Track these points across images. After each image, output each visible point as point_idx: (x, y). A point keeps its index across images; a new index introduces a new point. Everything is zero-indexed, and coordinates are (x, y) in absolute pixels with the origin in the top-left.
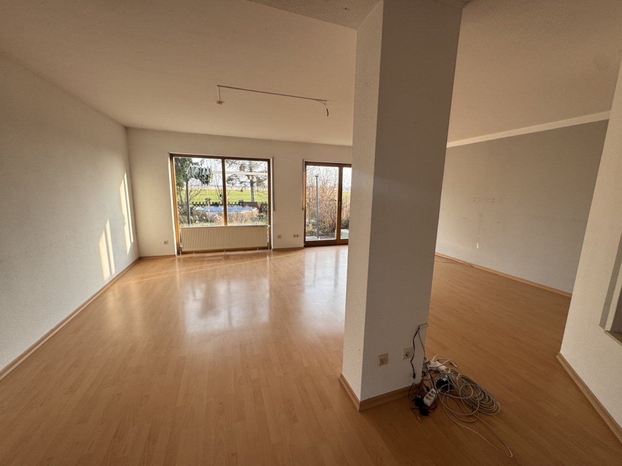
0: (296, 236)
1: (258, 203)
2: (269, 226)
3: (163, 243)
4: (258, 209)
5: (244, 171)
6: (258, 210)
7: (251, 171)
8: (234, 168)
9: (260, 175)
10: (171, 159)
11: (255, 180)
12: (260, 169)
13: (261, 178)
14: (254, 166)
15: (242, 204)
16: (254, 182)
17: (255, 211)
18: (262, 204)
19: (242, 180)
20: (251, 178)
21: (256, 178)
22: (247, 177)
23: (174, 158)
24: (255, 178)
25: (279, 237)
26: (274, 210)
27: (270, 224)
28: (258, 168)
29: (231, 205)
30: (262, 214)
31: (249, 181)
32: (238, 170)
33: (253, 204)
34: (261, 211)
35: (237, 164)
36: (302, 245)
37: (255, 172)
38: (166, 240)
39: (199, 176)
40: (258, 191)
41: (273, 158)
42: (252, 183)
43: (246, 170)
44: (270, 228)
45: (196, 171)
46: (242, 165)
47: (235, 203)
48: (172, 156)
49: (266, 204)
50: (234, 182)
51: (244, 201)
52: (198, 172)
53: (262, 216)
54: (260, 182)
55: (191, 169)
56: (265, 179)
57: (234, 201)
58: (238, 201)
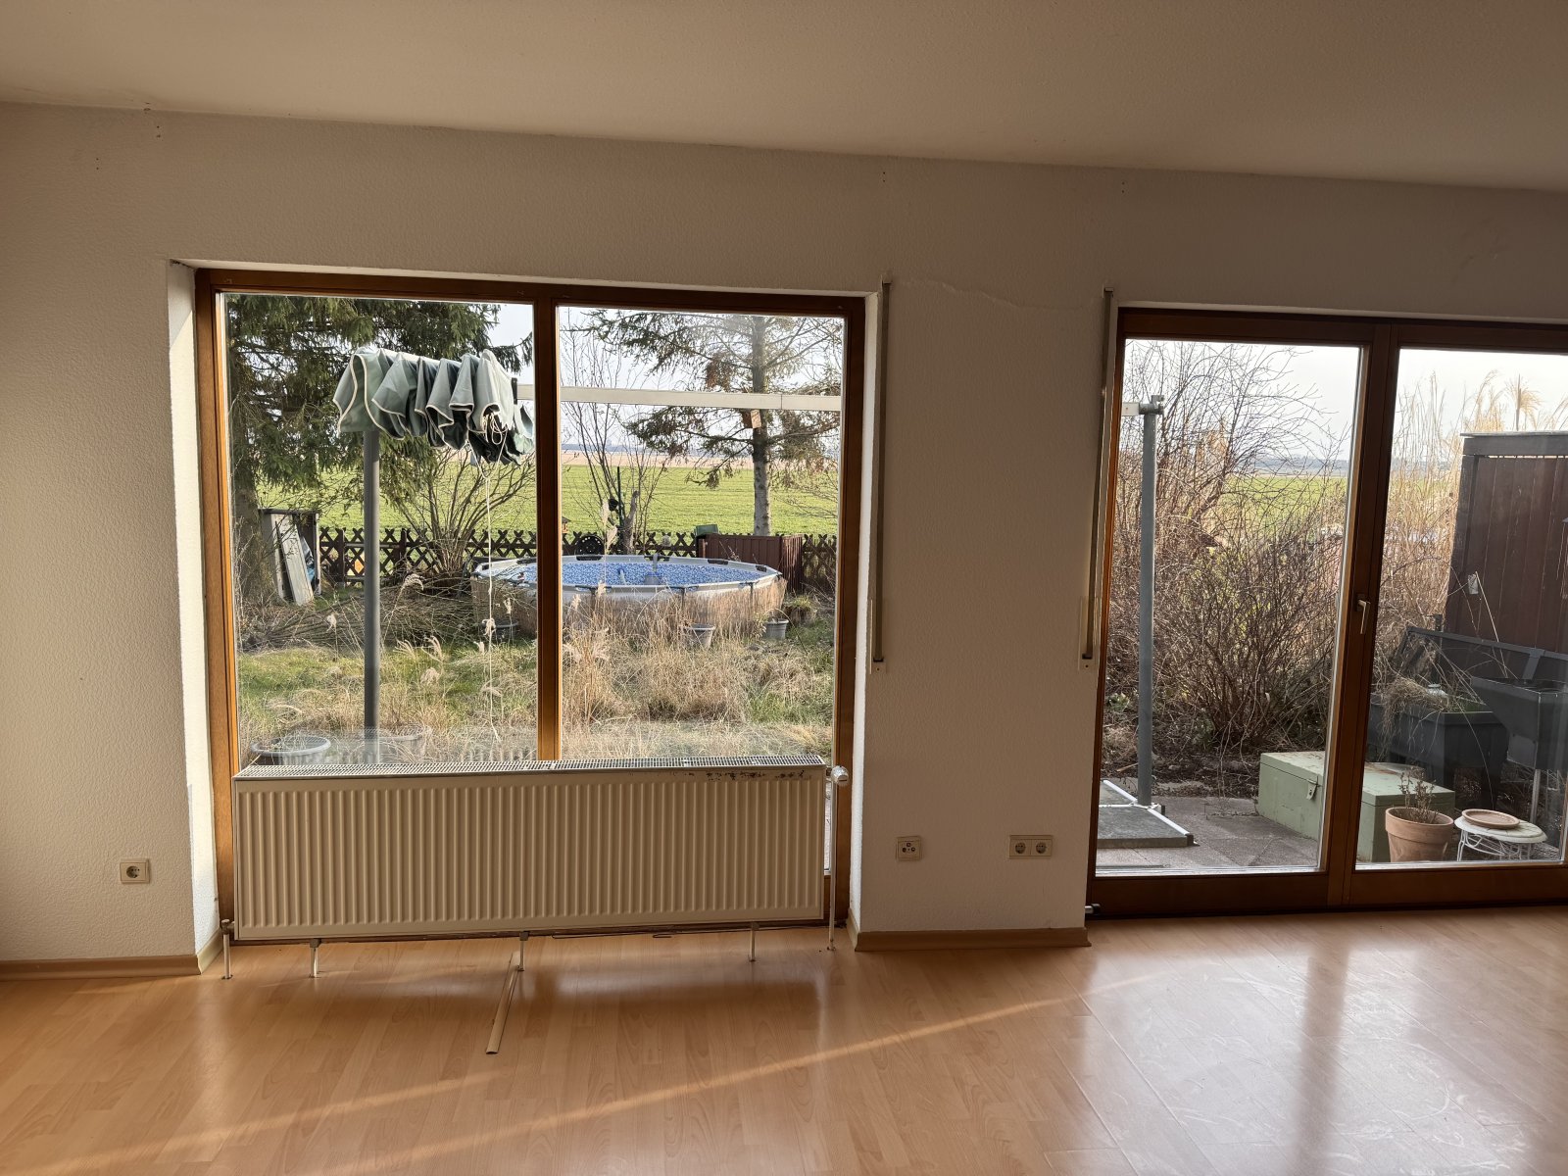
0: (1030, 847)
1: (787, 544)
2: (838, 772)
3: (118, 873)
4: (784, 576)
5: (727, 388)
6: (784, 583)
7: (759, 386)
8: (678, 375)
9: (798, 405)
10: (203, 310)
11: (776, 429)
12: (801, 378)
13: (806, 422)
14: (773, 363)
15: (709, 545)
16: (772, 442)
17: (768, 585)
18: (807, 548)
19: (713, 432)
20: (756, 422)
21: (783, 419)
22: (738, 418)
23: (220, 301)
24: (777, 422)
25: (910, 849)
26: (877, 657)
27: (844, 756)
28: (792, 370)
29: (659, 549)
30: (803, 601)
31: (749, 434)
32: (700, 384)
33: (760, 549)
34: (796, 582)
35: (692, 353)
36: (1074, 911)
37: (777, 390)
38: (135, 857)
39: (407, 422)
40: (787, 482)
41: (886, 287)
42: (760, 447)
43: (737, 381)
44: (844, 793)
45: (389, 383)
46: (716, 359)
47: (681, 537)
48: (205, 286)
49: (824, 549)
50: (679, 437)
51: (723, 529)
52: (403, 394)
53: (803, 612)
54: (799, 437)
55: (360, 375)
56: (827, 427)
57: (674, 530)
58: (692, 529)
